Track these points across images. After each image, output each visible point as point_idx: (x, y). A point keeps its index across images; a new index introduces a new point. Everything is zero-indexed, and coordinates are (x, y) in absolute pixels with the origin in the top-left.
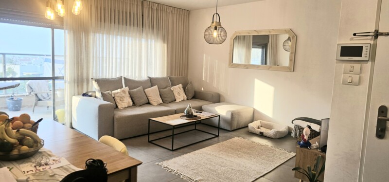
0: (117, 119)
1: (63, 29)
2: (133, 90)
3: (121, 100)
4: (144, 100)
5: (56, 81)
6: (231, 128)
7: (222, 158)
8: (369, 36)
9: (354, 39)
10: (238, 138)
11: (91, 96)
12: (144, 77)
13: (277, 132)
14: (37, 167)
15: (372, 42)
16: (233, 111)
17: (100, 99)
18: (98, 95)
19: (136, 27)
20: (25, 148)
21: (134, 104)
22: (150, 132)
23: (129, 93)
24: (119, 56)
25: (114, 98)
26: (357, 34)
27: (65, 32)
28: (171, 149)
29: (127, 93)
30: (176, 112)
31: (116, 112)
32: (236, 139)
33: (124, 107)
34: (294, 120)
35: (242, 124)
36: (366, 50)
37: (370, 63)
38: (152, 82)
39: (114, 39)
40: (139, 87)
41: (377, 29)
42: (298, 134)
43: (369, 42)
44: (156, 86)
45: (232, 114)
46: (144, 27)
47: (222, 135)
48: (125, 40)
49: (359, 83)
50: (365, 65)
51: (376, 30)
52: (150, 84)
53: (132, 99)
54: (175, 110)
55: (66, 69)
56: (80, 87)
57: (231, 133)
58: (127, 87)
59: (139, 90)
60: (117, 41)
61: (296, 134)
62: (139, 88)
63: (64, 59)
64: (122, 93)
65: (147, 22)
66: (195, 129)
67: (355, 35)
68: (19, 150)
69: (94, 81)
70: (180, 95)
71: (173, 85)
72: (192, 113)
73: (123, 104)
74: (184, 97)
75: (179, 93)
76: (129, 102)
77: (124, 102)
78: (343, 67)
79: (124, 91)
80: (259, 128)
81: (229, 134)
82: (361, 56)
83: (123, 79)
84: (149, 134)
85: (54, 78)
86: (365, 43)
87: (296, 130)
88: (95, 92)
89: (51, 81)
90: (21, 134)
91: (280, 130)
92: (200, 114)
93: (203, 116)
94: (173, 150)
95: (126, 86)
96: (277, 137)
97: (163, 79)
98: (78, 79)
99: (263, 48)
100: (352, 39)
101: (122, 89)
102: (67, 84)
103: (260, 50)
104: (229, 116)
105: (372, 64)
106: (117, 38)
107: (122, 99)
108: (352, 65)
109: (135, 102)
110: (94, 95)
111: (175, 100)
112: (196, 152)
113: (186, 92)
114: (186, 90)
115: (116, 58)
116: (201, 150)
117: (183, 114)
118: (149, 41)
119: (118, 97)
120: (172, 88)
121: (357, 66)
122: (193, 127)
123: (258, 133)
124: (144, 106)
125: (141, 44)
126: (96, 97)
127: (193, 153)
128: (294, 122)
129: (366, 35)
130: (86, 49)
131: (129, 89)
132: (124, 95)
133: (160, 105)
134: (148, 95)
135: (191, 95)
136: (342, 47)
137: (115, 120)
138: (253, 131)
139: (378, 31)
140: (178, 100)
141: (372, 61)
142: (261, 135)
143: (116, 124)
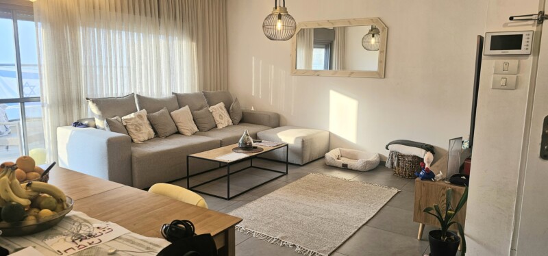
0: (137, 158)
1: (32, 20)
2: (154, 114)
3: (136, 130)
4: (172, 129)
5: (27, 106)
6: (302, 161)
7: (303, 204)
8: (531, 19)
9: (509, 25)
10: (314, 175)
11: (87, 126)
12: (166, 94)
13: (367, 162)
14: (76, 241)
15: (535, 29)
16: (304, 137)
17: (104, 129)
18: (99, 123)
19: (149, 17)
20: (46, 213)
21: (158, 135)
22: (190, 175)
23: (149, 119)
24: (125, 64)
25: (125, 126)
26: (514, 18)
27: (37, 26)
28: (227, 197)
29: (146, 119)
30: (221, 144)
31: (133, 148)
32: (312, 175)
33: (142, 139)
34: (390, 144)
35: (316, 155)
36: (527, 40)
37: (531, 58)
38: (179, 100)
39: (117, 36)
40: (162, 108)
41: (542, 10)
42: (395, 163)
43: (530, 28)
44: (187, 107)
45: (303, 141)
46: (162, 16)
47: (291, 171)
48: (133, 36)
49: (516, 87)
50: (524, 60)
51: (540, 12)
52: (177, 104)
53: (153, 128)
54: (221, 141)
55: (42, 85)
56: (67, 113)
57: (302, 168)
58: (144, 110)
59: (162, 113)
60: (121, 39)
61: (392, 164)
62: (162, 110)
63: (37, 72)
64: (137, 119)
65: (165, 9)
66: (251, 166)
67: (511, 18)
68: (37, 217)
69: (90, 103)
70: (222, 119)
71: (210, 104)
72: (250, 143)
73: (140, 135)
74: (228, 121)
75: (220, 115)
76: (149, 133)
77: (142, 133)
78: (494, 65)
79: (140, 116)
80: (338, 159)
81: (299, 170)
82: (520, 48)
83: (135, 96)
84: (188, 177)
85: (22, 100)
86: (525, 29)
87: (392, 158)
88: (93, 119)
89: (18, 106)
90: (34, 191)
91: (370, 159)
92: (260, 144)
93: (265, 146)
94: (229, 199)
95: (141, 109)
96: (367, 168)
97: (195, 96)
98: (64, 100)
99: (326, 48)
100: (505, 25)
101: (137, 113)
102: (45, 108)
103: (323, 51)
104: (299, 145)
105: (534, 59)
106: (121, 34)
107: (138, 128)
108: (507, 61)
109: (159, 131)
110: (92, 123)
111: (216, 127)
112: (263, 198)
113: (231, 114)
114: (231, 111)
115: (122, 67)
116: (269, 195)
117: (237, 145)
118: (170, 37)
119: (132, 125)
120: (211, 109)
121: (513, 63)
122: (248, 164)
123: (341, 166)
124: (172, 136)
125: (159, 44)
126: (96, 127)
127: (259, 200)
128: (389, 147)
129: (526, 18)
130: (73, 52)
131: (148, 113)
132: (140, 121)
133: (195, 134)
134: (177, 120)
135: (238, 119)
136: (492, 36)
137: (134, 160)
138: (333, 163)
139: (544, 12)
140: (220, 127)
141: (534, 55)
142: (345, 168)
143: (135, 166)
